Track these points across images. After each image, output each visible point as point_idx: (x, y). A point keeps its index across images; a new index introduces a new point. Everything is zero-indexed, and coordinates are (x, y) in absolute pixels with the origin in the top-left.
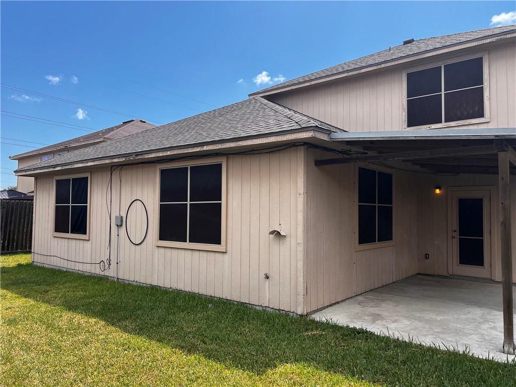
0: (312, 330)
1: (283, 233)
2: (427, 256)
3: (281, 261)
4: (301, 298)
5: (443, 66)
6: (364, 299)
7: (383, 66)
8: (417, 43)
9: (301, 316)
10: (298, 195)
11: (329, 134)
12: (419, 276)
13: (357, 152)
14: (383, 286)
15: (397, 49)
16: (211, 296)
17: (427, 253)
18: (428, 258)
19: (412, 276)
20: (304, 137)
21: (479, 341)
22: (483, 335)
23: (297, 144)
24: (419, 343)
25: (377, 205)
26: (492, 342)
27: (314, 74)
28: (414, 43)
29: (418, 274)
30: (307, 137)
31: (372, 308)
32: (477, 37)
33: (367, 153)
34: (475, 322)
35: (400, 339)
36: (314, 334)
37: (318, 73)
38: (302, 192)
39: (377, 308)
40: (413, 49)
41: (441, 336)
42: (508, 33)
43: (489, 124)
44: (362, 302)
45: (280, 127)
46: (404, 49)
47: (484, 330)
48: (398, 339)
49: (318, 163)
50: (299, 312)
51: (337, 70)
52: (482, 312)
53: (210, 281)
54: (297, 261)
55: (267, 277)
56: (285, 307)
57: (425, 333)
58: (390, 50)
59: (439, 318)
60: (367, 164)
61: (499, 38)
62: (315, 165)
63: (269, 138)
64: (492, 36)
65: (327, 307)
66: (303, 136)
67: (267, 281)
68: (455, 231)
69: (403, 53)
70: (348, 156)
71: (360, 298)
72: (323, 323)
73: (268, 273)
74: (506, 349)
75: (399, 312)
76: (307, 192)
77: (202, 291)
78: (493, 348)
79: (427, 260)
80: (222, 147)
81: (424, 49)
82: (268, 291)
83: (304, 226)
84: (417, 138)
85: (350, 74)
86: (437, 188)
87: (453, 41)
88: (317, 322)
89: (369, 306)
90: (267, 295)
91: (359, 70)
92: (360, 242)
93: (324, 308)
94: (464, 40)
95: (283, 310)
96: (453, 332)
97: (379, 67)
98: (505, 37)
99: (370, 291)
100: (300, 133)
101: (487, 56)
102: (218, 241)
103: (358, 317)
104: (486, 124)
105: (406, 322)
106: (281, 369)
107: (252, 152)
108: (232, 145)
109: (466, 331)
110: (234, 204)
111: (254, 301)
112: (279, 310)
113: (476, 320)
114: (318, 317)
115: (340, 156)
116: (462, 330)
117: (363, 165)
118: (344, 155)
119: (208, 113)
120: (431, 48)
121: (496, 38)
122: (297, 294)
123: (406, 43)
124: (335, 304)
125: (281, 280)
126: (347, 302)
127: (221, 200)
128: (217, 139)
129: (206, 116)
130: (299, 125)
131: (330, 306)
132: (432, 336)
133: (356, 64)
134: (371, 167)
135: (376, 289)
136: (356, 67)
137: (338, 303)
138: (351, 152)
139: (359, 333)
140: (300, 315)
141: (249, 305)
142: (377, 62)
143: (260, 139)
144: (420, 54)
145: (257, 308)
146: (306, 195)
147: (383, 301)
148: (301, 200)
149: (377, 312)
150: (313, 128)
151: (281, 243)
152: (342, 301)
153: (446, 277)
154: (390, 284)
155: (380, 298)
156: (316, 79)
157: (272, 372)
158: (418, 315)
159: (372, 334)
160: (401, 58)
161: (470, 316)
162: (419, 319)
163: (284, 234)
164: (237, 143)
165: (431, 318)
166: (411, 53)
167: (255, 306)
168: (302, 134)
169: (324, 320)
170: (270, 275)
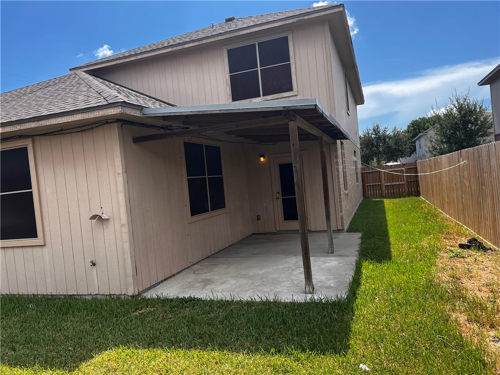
0: (141, 309)
1: (104, 217)
2: (258, 218)
3: (107, 245)
4: (130, 280)
5: (257, 44)
6: (200, 267)
7: (204, 41)
8: (236, 21)
9: (133, 296)
10: (117, 175)
11: (141, 110)
12: (253, 236)
13: (179, 127)
14: (220, 251)
15: (219, 26)
16: (34, 295)
17: (258, 215)
18: (259, 219)
19: (247, 237)
20: (113, 113)
21: (289, 287)
22: (293, 280)
23: (109, 121)
24: (239, 300)
25: (207, 177)
26: (299, 285)
27: (141, 48)
28: (234, 21)
29: (253, 234)
30: (115, 113)
31: (206, 274)
32: (281, 18)
33: (189, 128)
34: (289, 270)
35: (224, 299)
36: (142, 313)
37: (144, 48)
38: (121, 171)
39: (209, 274)
40: (232, 26)
41: (260, 288)
42: (305, 14)
43: (297, 96)
44: (197, 270)
45: (87, 104)
46: (224, 26)
47: (295, 276)
48: (222, 300)
49: (137, 140)
50: (130, 294)
51: (162, 45)
52: (296, 260)
53: (30, 279)
54: (123, 243)
55: (94, 264)
56: (115, 291)
57: (247, 289)
58: (213, 26)
59: (261, 272)
60: (190, 138)
61: (298, 19)
62: (134, 142)
63: (75, 116)
64: (294, 17)
65: (162, 282)
66: (111, 112)
67: (94, 268)
68: (278, 193)
69: (223, 30)
70: (170, 132)
71: (196, 267)
72: (154, 300)
73: (94, 259)
74: (307, 290)
75: (229, 273)
76: (126, 171)
77: (23, 291)
78: (299, 290)
79: (259, 221)
80: (22, 128)
81: (240, 27)
82: (96, 279)
83: (127, 206)
84: (222, 112)
85: (175, 49)
86: (261, 156)
87: (263, 21)
88: (149, 299)
89: (203, 273)
90: (96, 282)
91: (182, 45)
92: (192, 214)
93: (158, 284)
94: (272, 19)
95: (114, 294)
96: (270, 283)
97: (201, 42)
98: (303, 18)
99: (207, 258)
100: (107, 109)
101: (291, 35)
102: (34, 235)
103: (191, 286)
104: (295, 97)
105: (233, 282)
106: (97, 359)
107: (61, 132)
108: (33, 125)
109: (281, 279)
110: (48, 191)
111: (83, 291)
112: (110, 295)
113: (290, 268)
114: (149, 294)
115: (162, 131)
116: (278, 279)
117: (187, 138)
118: (166, 131)
119: (19, 90)
120: (246, 26)
121: (297, 19)
122: (126, 276)
123: (228, 20)
124: (170, 277)
125: (109, 265)
126: (183, 273)
127: (31, 189)
128: (14, 119)
129: (15, 93)
130: (107, 101)
131: (165, 280)
132: (252, 290)
133: (181, 39)
134: (195, 140)
135: (213, 255)
136: (180, 42)
137: (174, 275)
138: (172, 128)
139: (186, 302)
140: (131, 296)
141: (77, 296)
142: (199, 38)
143: (65, 117)
144: (236, 32)
145: (87, 297)
146: (125, 174)
147: (216, 265)
148: (120, 180)
149: (209, 278)
150: (120, 104)
151: (105, 226)
152: (178, 273)
153: (274, 234)
154: (226, 248)
155: (214, 263)
156: (142, 53)
157: (86, 365)
158: (244, 273)
159: (199, 300)
160: (220, 34)
161: (286, 265)
162: (245, 277)
163: (107, 217)
164: (38, 123)
165: (255, 273)
166: (229, 30)
167: (84, 296)
168: (110, 111)
169: (155, 296)
170: (97, 261)
